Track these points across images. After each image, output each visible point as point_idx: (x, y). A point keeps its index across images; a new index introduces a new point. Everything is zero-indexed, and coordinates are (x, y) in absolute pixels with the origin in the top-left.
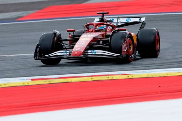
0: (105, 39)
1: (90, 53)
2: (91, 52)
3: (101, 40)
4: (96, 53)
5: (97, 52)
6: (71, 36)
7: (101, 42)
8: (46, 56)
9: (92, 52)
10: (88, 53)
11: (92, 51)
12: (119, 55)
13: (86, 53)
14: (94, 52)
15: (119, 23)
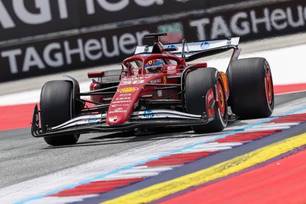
0: (167, 86)
1: (143, 117)
2: (144, 115)
3: (160, 90)
4: (155, 116)
5: (156, 113)
6: (96, 85)
7: (160, 93)
8: (53, 128)
9: (147, 114)
10: (140, 117)
11: (147, 112)
12: (200, 116)
13: (135, 116)
14: (151, 114)
15: (186, 53)
